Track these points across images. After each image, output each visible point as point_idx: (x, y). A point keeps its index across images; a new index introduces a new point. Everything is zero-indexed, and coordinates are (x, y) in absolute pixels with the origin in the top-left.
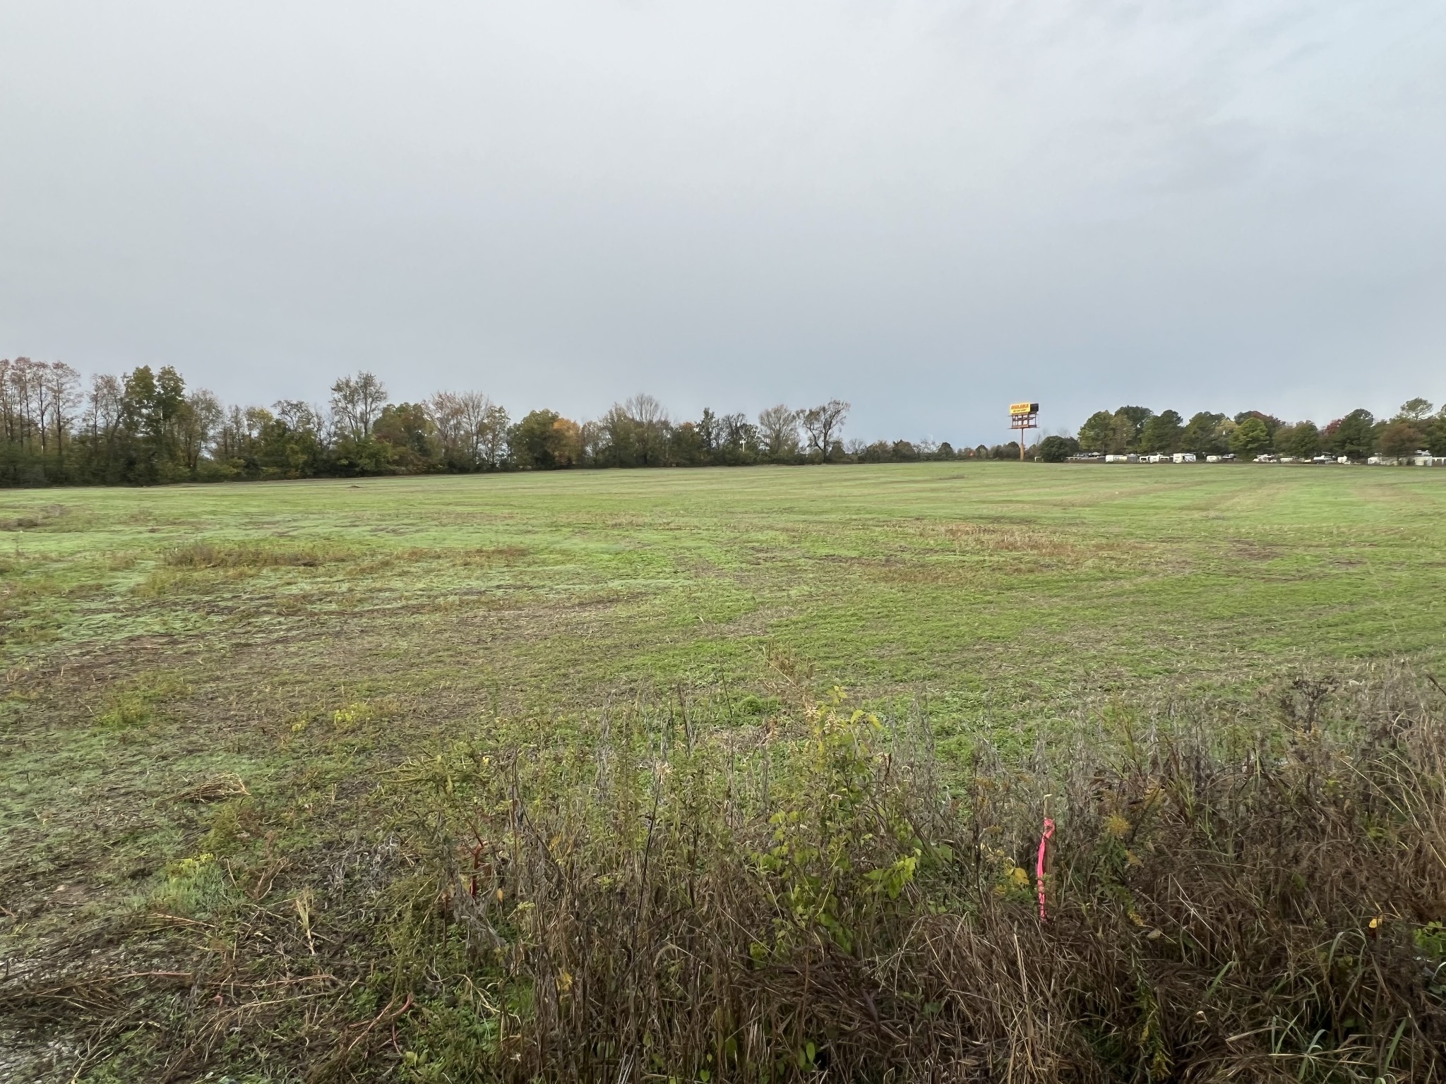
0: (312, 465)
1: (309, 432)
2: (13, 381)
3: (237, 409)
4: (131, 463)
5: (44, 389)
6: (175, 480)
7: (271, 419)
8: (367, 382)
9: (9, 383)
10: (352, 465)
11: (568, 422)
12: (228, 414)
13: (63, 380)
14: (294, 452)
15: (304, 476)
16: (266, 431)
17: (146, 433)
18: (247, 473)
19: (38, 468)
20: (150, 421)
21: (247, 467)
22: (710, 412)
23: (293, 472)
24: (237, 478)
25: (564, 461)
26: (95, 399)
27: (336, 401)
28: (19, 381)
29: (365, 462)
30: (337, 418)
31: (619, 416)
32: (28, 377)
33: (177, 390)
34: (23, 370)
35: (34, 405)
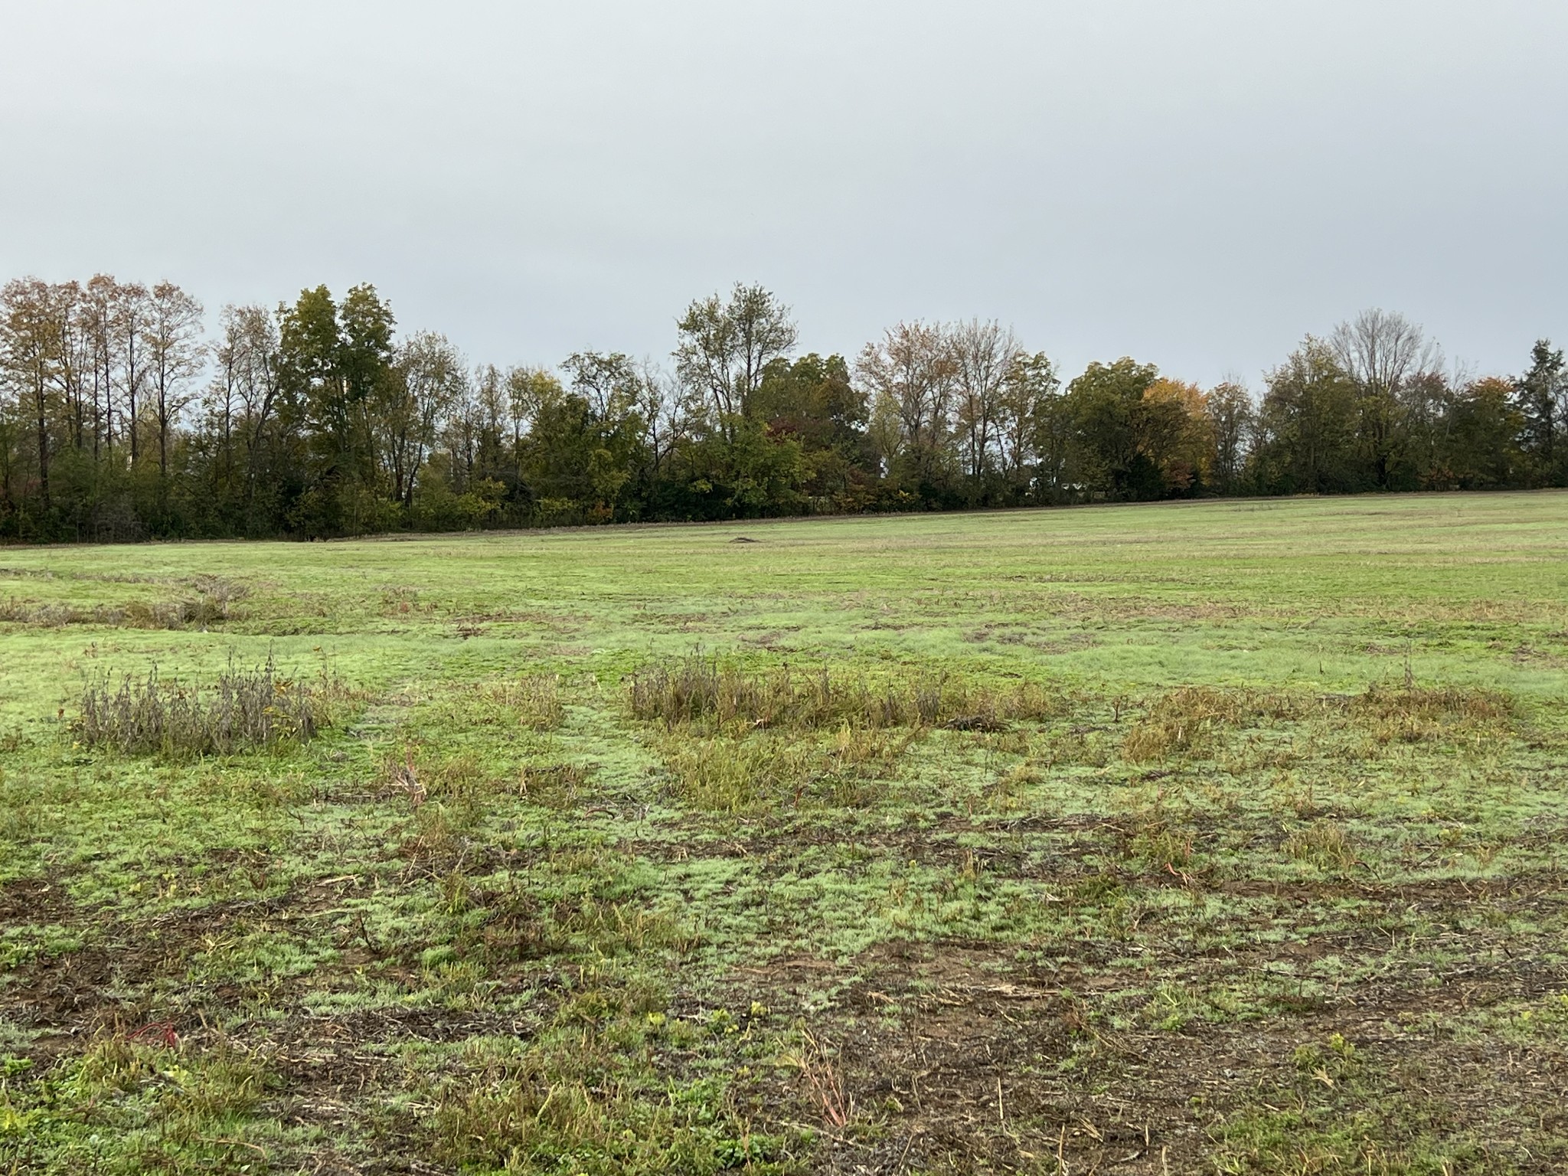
0: (637, 495)
1: (634, 421)
2: (84, 324)
3: (493, 374)
4: (293, 490)
5: (137, 338)
6: (373, 527)
7: (559, 392)
8: (753, 307)
9: (78, 330)
10: (719, 492)
11: (1176, 387)
12: (475, 386)
13: (173, 320)
14: (605, 466)
15: (622, 518)
16: (547, 419)
17: (319, 428)
18: (512, 511)
19: (125, 501)
20: (329, 401)
21: (509, 498)
22: (1552, 349)
23: (600, 510)
24: (490, 523)
25: (1183, 480)
26: (227, 359)
27: (688, 353)
28: (93, 325)
29: (747, 487)
30: (688, 390)
31: (1318, 368)
32: (111, 315)
33: (379, 335)
34: (101, 303)
35: (119, 374)
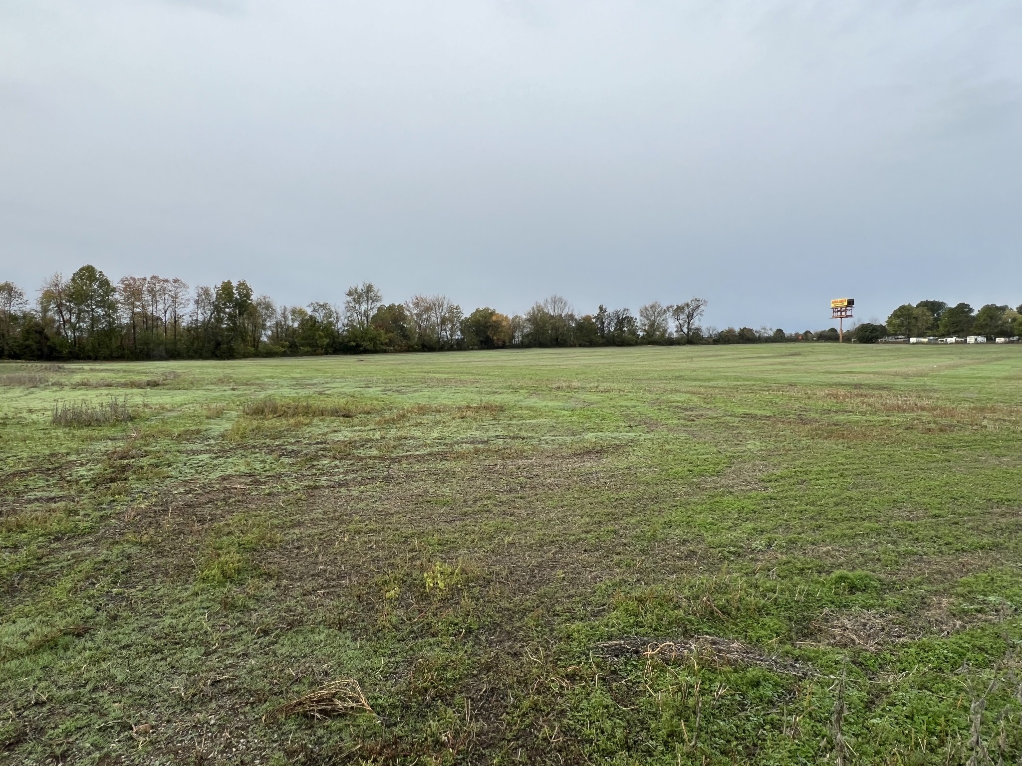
0: (332, 346)
1: (331, 323)
2: (148, 291)
3: (285, 309)
4: (218, 344)
5: (167, 295)
6: (245, 356)
7: (306, 314)
8: (369, 289)
9: (146, 293)
10: (358, 346)
11: (501, 315)
12: (279, 311)
13: (178, 290)
14: (321, 337)
15: (327, 353)
16: (303, 323)
17: (228, 325)
18: (291, 351)
19: (162, 347)
20: (231, 317)
21: (290, 347)
22: (604, 307)
23: (320, 351)
24: (284, 355)
25: (500, 343)
26: (197, 302)
27: (349, 303)
28: (151, 291)
29: (367, 344)
30: (349, 314)
31: (539, 311)
32: (158, 288)
33: (248, 296)
34: (154, 284)
35: (161, 307)
